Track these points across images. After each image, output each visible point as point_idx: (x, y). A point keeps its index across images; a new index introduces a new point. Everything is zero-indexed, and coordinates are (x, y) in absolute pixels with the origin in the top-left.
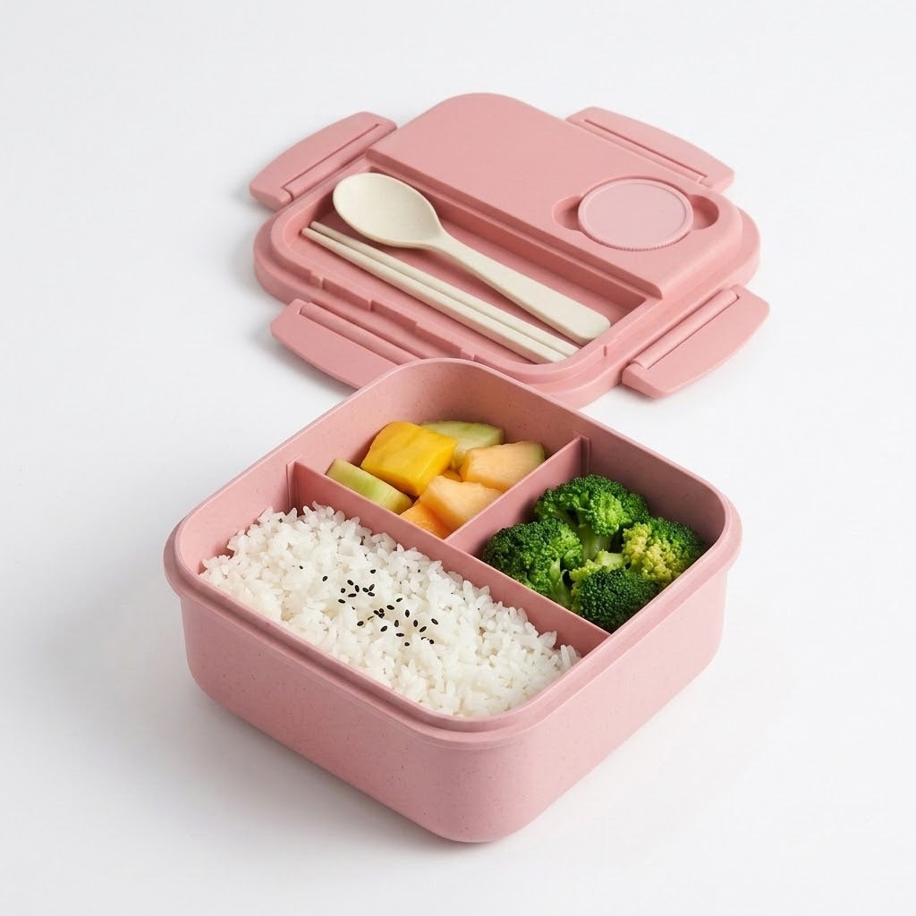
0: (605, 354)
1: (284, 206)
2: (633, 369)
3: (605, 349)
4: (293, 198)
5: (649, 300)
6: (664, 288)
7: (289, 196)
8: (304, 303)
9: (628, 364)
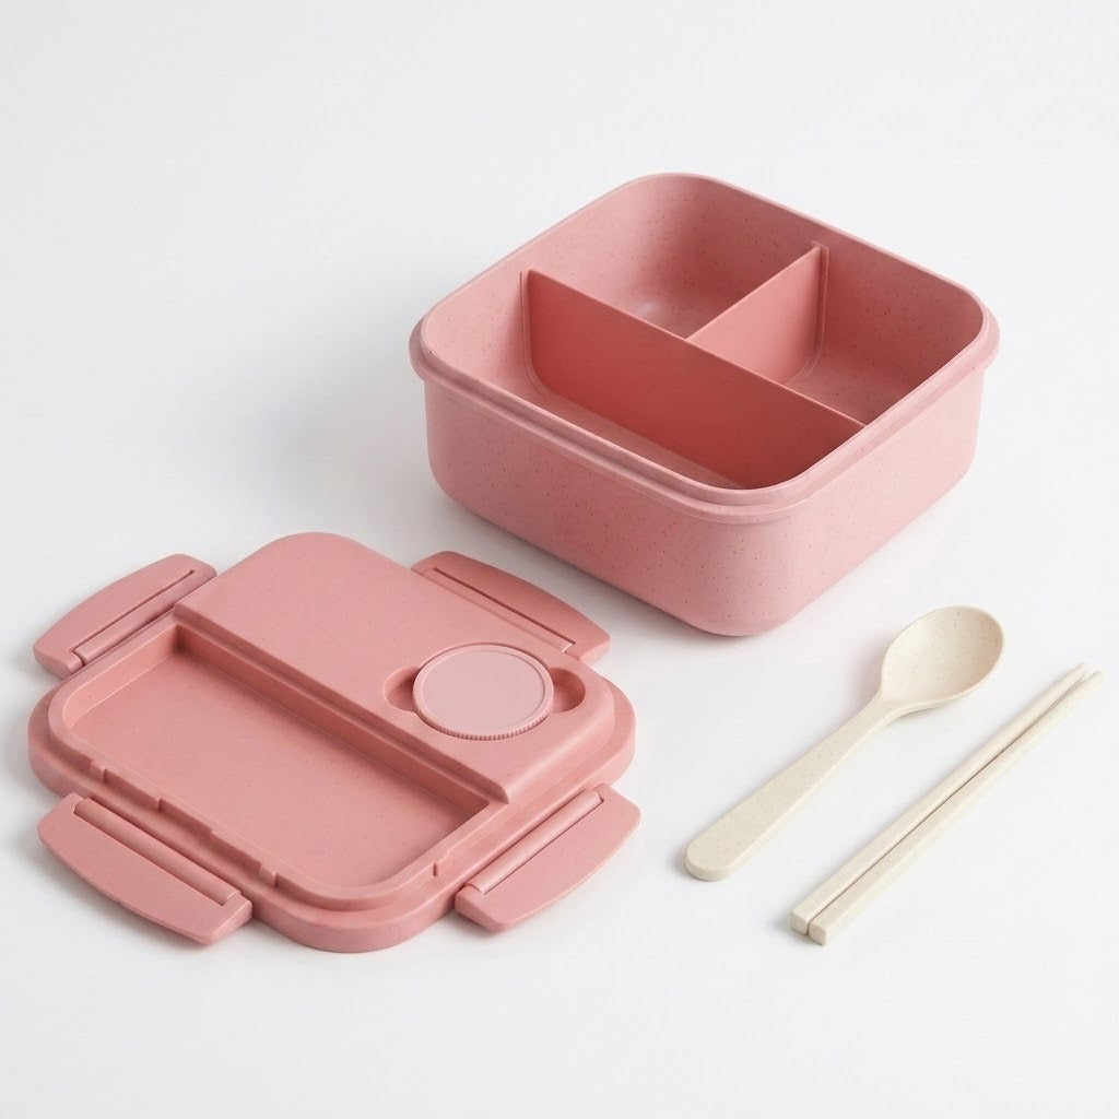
0: (435, 873)
1: (73, 673)
2: (467, 894)
3: (435, 867)
4: (84, 664)
5: (492, 805)
6: (510, 791)
7: (79, 660)
8: (81, 799)
9: (463, 886)
